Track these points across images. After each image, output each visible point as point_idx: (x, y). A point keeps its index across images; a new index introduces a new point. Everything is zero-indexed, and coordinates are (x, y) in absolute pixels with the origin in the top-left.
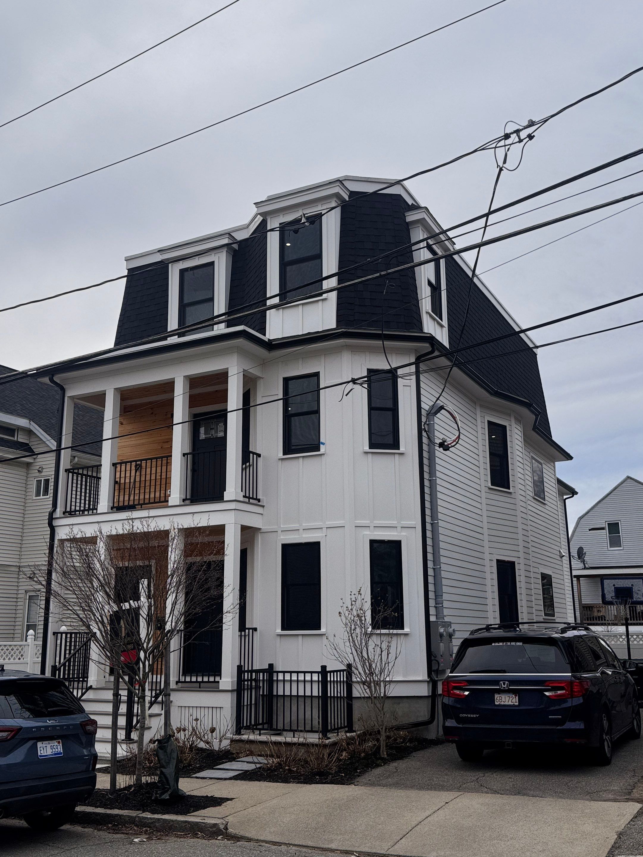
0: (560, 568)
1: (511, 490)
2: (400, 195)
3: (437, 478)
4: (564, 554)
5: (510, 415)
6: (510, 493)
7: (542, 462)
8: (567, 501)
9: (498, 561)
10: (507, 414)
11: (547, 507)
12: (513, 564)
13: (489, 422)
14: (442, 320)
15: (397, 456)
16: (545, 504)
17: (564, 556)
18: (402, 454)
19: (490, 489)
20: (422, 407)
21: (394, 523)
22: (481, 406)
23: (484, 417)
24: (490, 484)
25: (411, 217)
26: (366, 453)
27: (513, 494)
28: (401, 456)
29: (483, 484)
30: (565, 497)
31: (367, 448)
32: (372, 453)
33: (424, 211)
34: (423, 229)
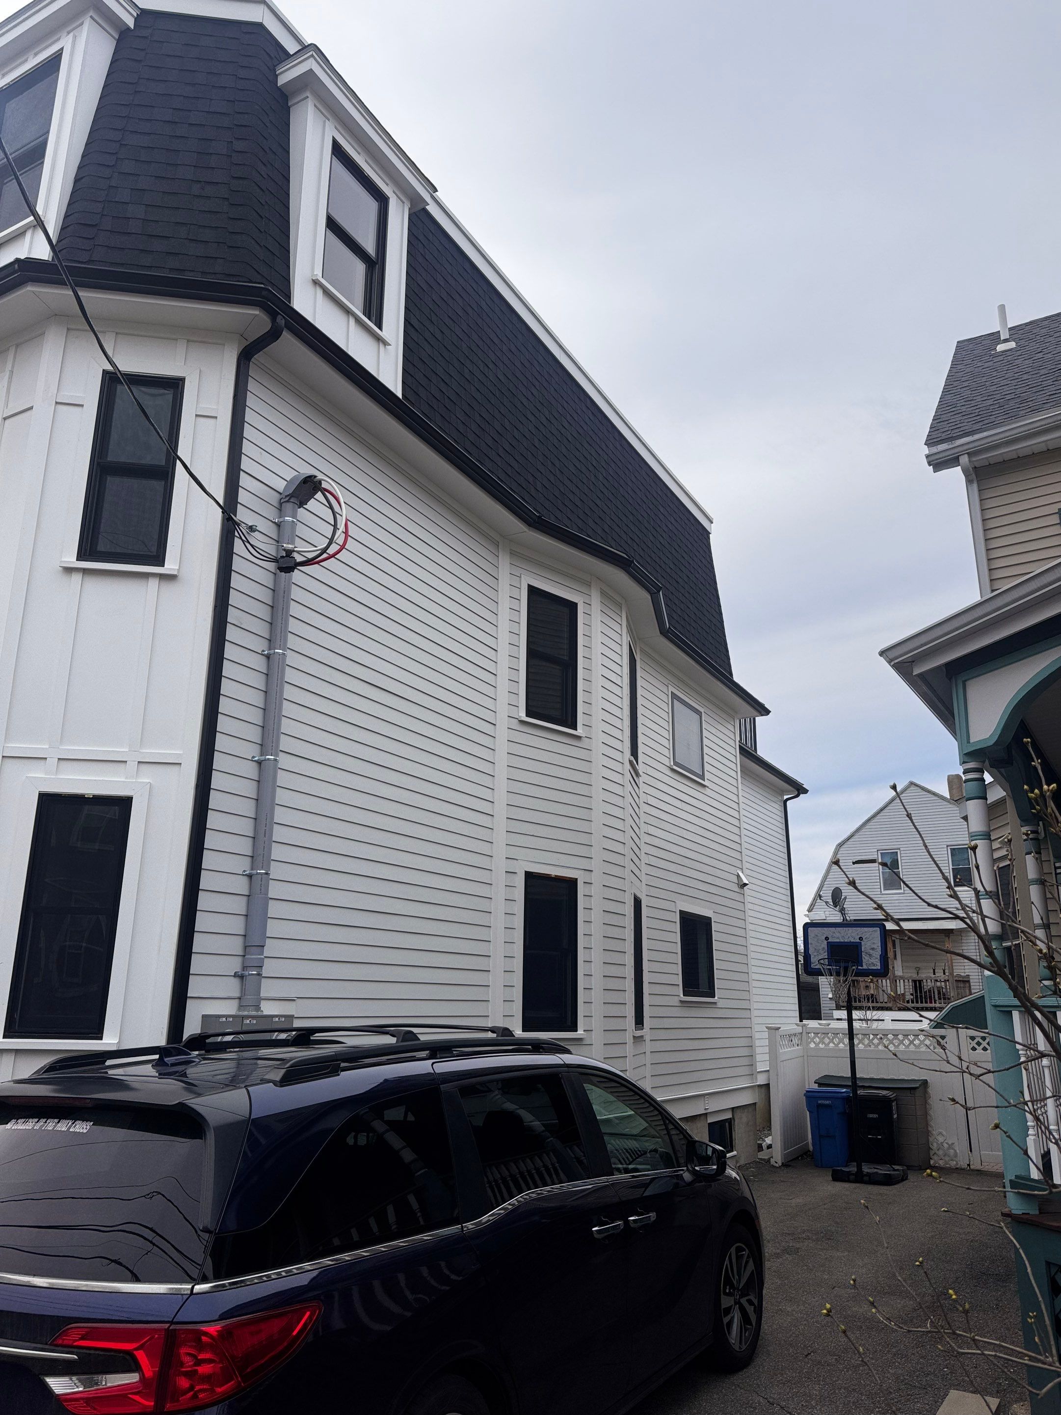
1: (580, 731)
2: (260, 26)
3: (288, 652)
5: (589, 585)
6: (578, 738)
7: (702, 710)
8: (788, 803)
9: (529, 875)
10: (584, 581)
11: (708, 792)
12: (571, 884)
13: (532, 590)
14: (380, 328)
15: (153, 583)
16: (704, 786)
18: (170, 578)
19: (522, 722)
21: (119, 750)
22: (513, 554)
23: (520, 577)
24: (522, 715)
25: (287, 75)
26: (69, 570)
27: (585, 743)
29: (503, 710)
30: (786, 797)
31: (71, 558)
32: (85, 571)
33: (312, 56)
34: (318, 105)
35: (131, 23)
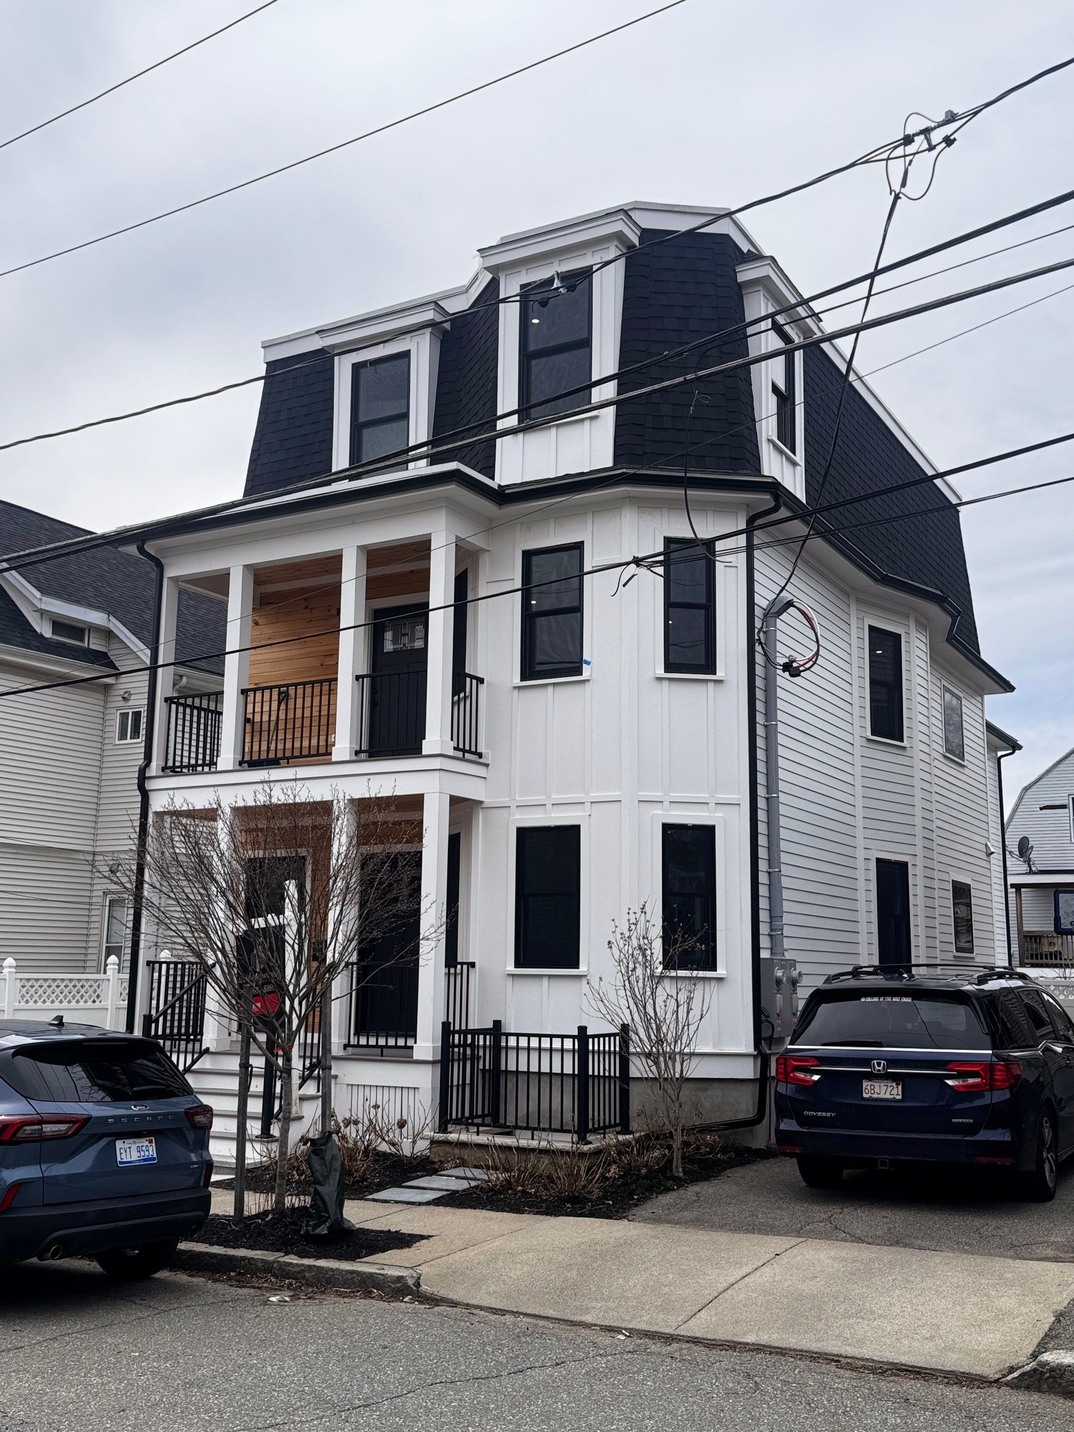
0: (987, 873)
1: (905, 743)
2: (727, 236)
3: (779, 723)
4: (993, 850)
5: (907, 616)
6: (904, 748)
7: (961, 695)
8: (1002, 760)
9: (878, 860)
10: (903, 614)
11: (966, 771)
12: (904, 866)
13: (872, 629)
14: (794, 454)
15: (711, 686)
16: (963, 766)
17: (993, 853)
18: (719, 682)
19: (869, 740)
20: (756, 602)
21: (703, 796)
22: (859, 601)
23: (863, 619)
24: (869, 733)
25: (746, 273)
26: (660, 679)
27: (908, 753)
28: (719, 686)
29: (858, 732)
30: (1000, 754)
31: (660, 671)
32: (670, 679)
33: (769, 264)
34: (766, 295)
35: (636, 241)
